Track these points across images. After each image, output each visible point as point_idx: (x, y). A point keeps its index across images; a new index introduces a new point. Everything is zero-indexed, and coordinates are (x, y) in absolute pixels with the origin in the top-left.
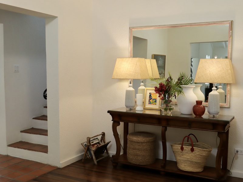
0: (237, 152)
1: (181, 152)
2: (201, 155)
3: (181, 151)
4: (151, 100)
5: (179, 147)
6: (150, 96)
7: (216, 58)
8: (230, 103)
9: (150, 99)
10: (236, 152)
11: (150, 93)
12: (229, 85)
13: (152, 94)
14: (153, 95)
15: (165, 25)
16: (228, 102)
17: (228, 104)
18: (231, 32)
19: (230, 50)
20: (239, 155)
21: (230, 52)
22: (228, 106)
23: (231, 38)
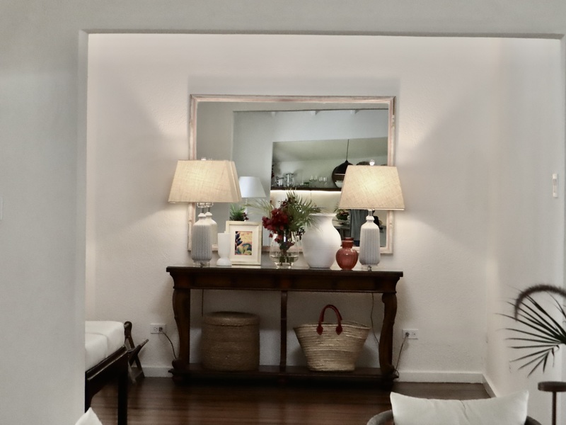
0: (407, 334)
1: (318, 338)
2: (355, 339)
3: (317, 334)
4: (240, 247)
5: (314, 328)
6: (237, 237)
7: (372, 163)
8: (393, 247)
9: (238, 245)
10: (404, 336)
11: (237, 232)
12: (391, 214)
13: (241, 233)
14: (243, 235)
15: (269, 96)
16: (391, 245)
17: (391, 248)
18: (393, 117)
19: (392, 149)
20: (410, 342)
21: (392, 153)
22: (390, 252)
23: (394, 128)
